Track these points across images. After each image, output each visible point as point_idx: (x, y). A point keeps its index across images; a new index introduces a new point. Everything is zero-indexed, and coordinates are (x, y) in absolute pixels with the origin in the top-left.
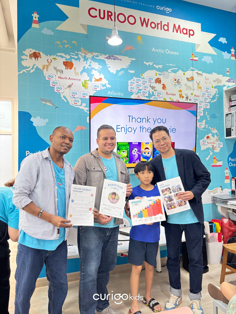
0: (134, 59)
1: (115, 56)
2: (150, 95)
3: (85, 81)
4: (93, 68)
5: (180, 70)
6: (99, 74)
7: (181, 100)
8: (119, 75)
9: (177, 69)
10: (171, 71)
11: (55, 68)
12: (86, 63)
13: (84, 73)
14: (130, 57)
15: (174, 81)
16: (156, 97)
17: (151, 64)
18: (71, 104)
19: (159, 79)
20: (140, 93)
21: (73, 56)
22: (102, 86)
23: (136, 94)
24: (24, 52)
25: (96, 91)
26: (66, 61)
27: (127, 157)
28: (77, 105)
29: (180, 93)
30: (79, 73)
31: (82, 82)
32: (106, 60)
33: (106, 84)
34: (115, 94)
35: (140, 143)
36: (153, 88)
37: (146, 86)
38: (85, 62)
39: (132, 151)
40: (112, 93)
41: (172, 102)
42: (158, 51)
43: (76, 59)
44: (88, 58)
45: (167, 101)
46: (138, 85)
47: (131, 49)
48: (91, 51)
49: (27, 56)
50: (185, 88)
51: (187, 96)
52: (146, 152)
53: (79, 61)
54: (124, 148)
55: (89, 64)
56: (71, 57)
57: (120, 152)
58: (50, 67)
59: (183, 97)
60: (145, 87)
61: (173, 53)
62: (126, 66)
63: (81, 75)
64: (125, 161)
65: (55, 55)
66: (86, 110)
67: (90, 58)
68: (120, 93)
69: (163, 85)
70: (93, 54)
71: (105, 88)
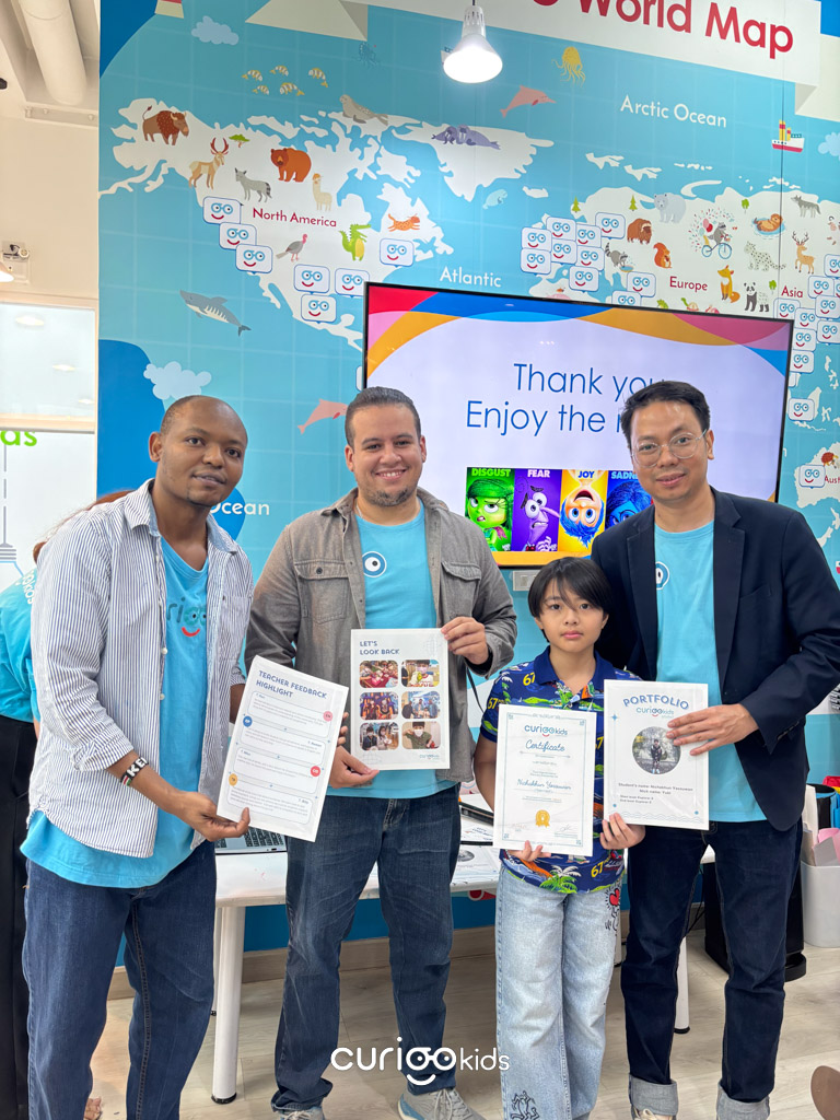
0: (548, 143)
1: (472, 128)
2: (604, 286)
3: (354, 228)
4: (387, 178)
5: (728, 190)
6: (410, 200)
7: (727, 308)
8: (485, 207)
9: (720, 182)
10: (694, 190)
11: (240, 176)
12: (361, 157)
13: (349, 195)
14: (530, 135)
15: (702, 233)
16: (627, 294)
17: (614, 164)
18: (297, 316)
19: (645, 225)
20: (568, 277)
21: (309, 130)
22: (418, 249)
23: (548, 280)
24: (122, 112)
25: (396, 266)
26: (282, 148)
27: (504, 525)
28: (319, 322)
29: (726, 281)
30: (331, 198)
31: (343, 233)
32: (438, 145)
33: (434, 239)
34: (467, 279)
35: (556, 476)
36: (618, 258)
37: (591, 250)
38: (357, 152)
39: (525, 502)
40: (458, 277)
41: (690, 315)
42: (646, 110)
43: (321, 142)
44: (367, 137)
45: (670, 308)
46: (560, 247)
47: (537, 101)
48: (380, 110)
49: (134, 126)
50: (747, 258)
51: (752, 293)
52: (581, 507)
53: (334, 150)
54: (492, 490)
55: (369, 160)
56: (302, 130)
57: (478, 507)
58: (219, 172)
59: (736, 297)
60: (588, 254)
61: (705, 120)
62: (516, 171)
63: (340, 204)
64: (497, 542)
65: (241, 124)
66: (355, 341)
67: (375, 138)
68: (486, 278)
69: (660, 246)
70: (386, 123)
71: (430, 254)
